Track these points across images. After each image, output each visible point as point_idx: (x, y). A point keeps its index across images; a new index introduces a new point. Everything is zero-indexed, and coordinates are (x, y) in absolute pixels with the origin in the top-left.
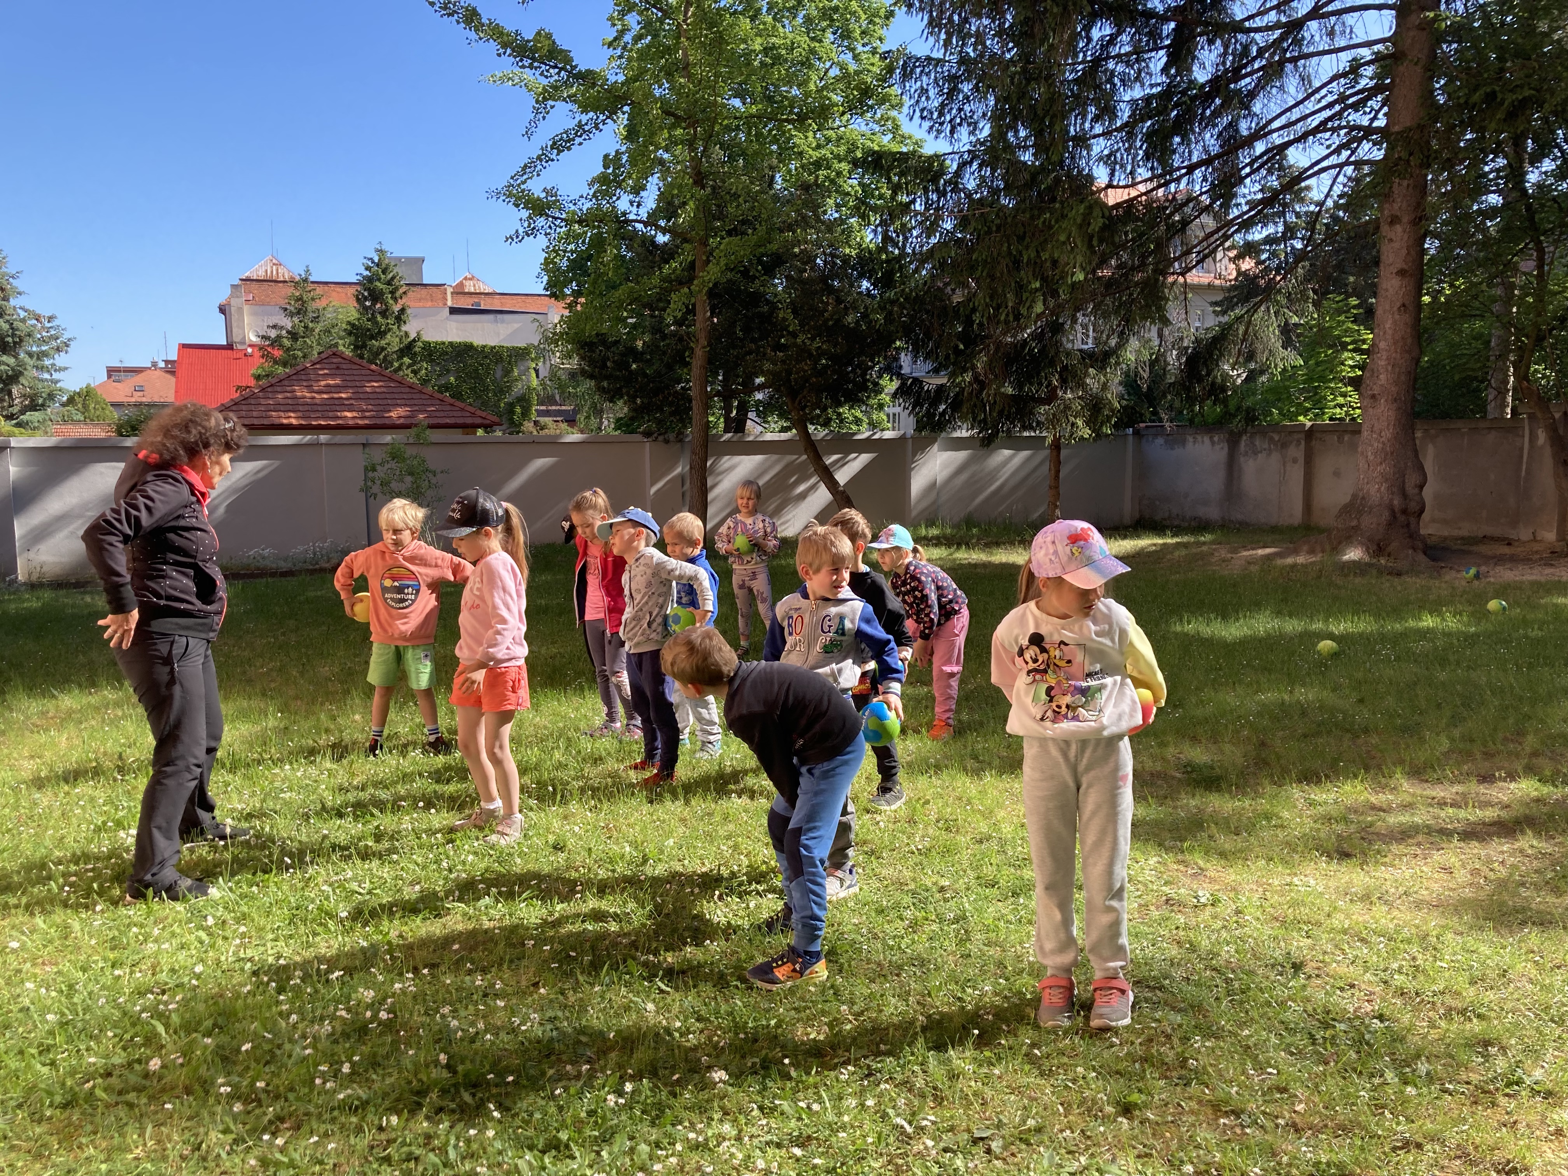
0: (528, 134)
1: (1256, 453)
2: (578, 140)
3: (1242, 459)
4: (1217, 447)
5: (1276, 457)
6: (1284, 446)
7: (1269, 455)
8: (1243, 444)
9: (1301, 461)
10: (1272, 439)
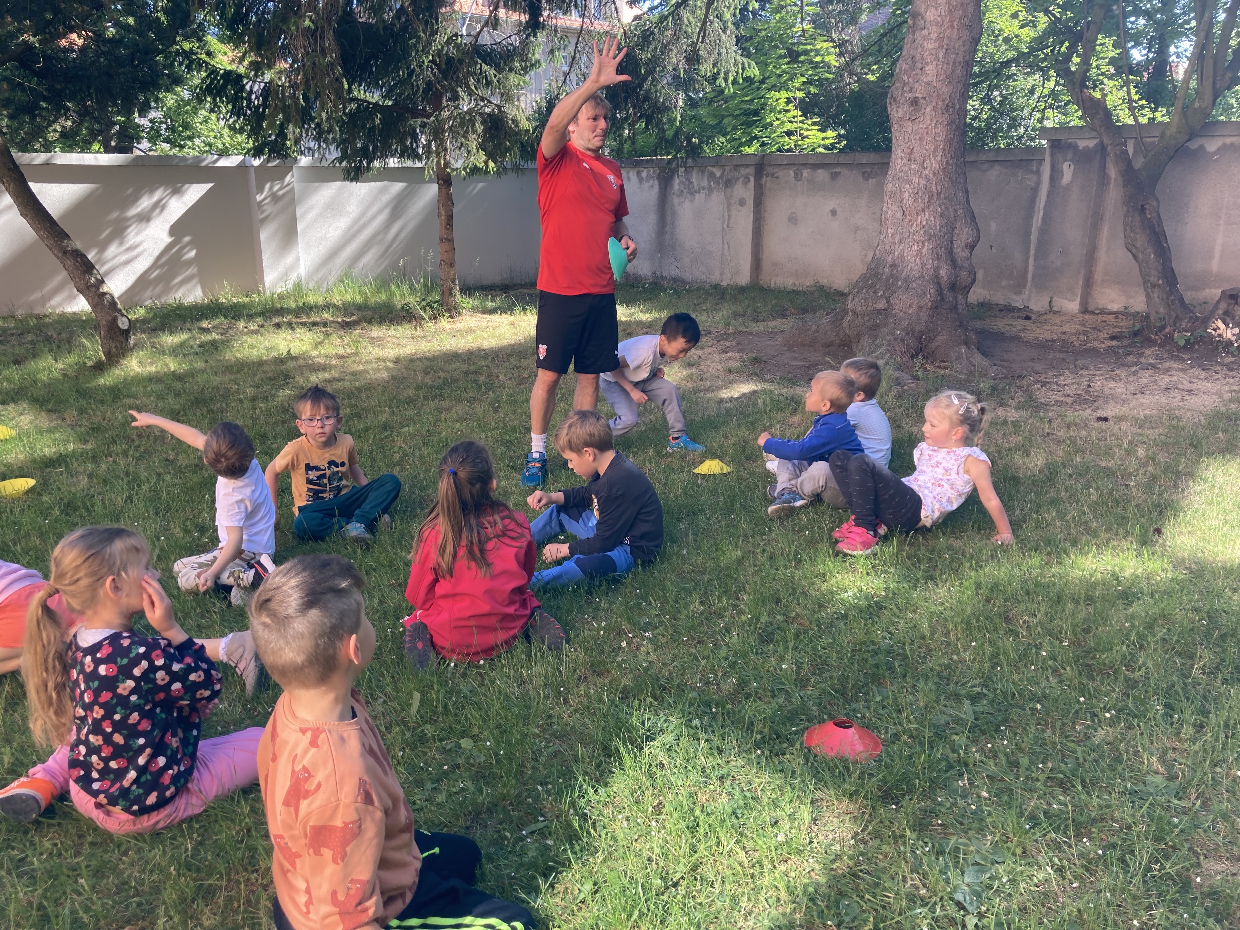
1: (692, 193)
3: (676, 200)
4: (646, 185)
5: (718, 197)
6: (728, 183)
7: (709, 195)
8: (676, 181)
9: (750, 203)
10: (712, 175)
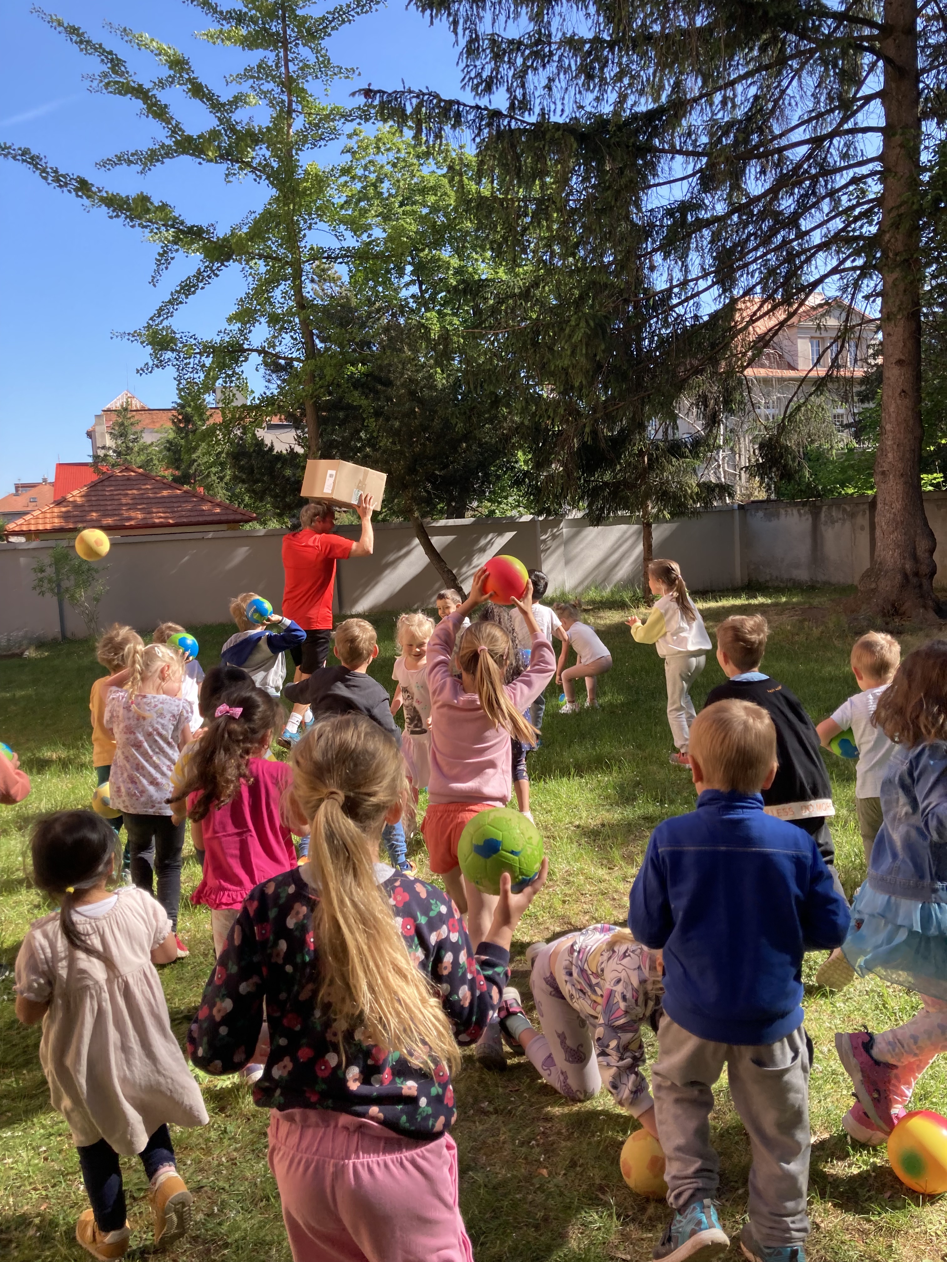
0: (153, 282)
1: (833, 522)
2: (201, 285)
3: (823, 528)
4: (804, 518)
5: (848, 525)
6: (853, 515)
7: (843, 523)
8: (823, 515)
9: (867, 528)
10: (844, 510)
